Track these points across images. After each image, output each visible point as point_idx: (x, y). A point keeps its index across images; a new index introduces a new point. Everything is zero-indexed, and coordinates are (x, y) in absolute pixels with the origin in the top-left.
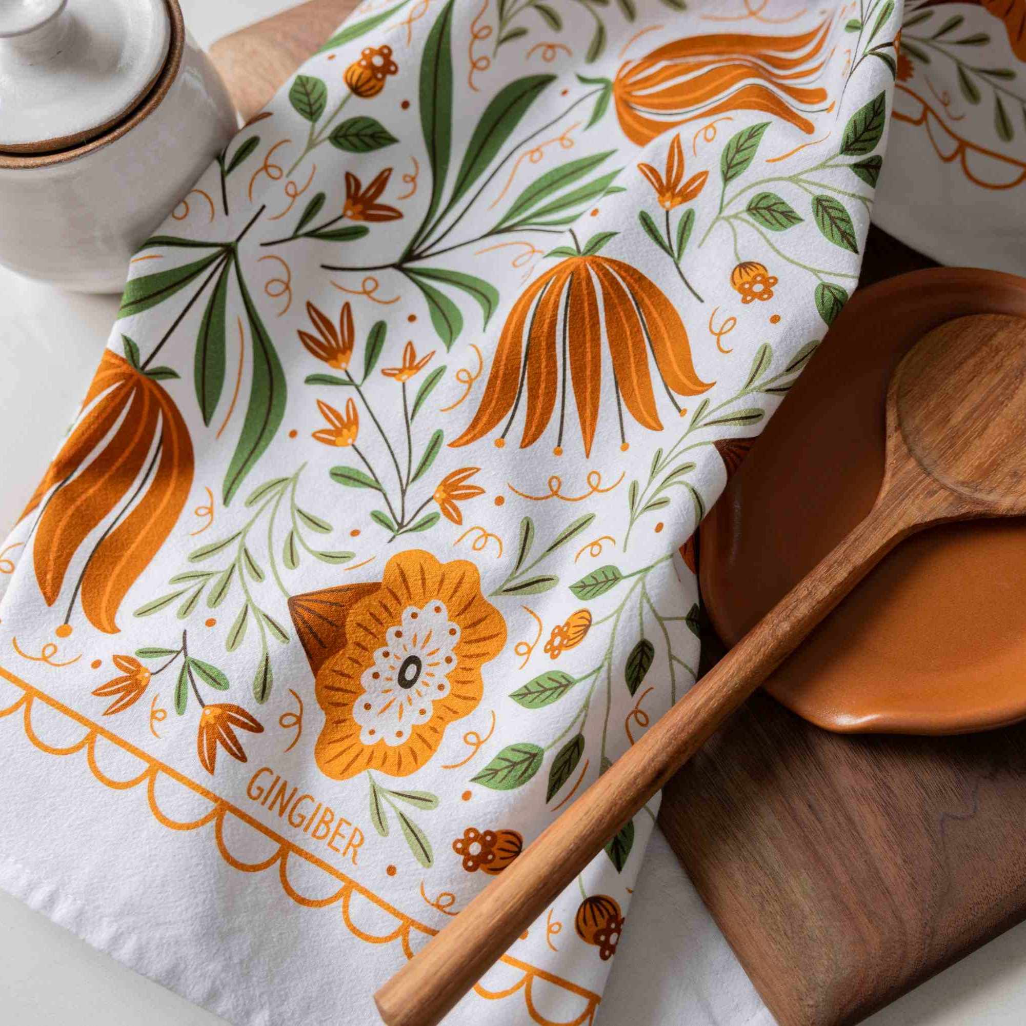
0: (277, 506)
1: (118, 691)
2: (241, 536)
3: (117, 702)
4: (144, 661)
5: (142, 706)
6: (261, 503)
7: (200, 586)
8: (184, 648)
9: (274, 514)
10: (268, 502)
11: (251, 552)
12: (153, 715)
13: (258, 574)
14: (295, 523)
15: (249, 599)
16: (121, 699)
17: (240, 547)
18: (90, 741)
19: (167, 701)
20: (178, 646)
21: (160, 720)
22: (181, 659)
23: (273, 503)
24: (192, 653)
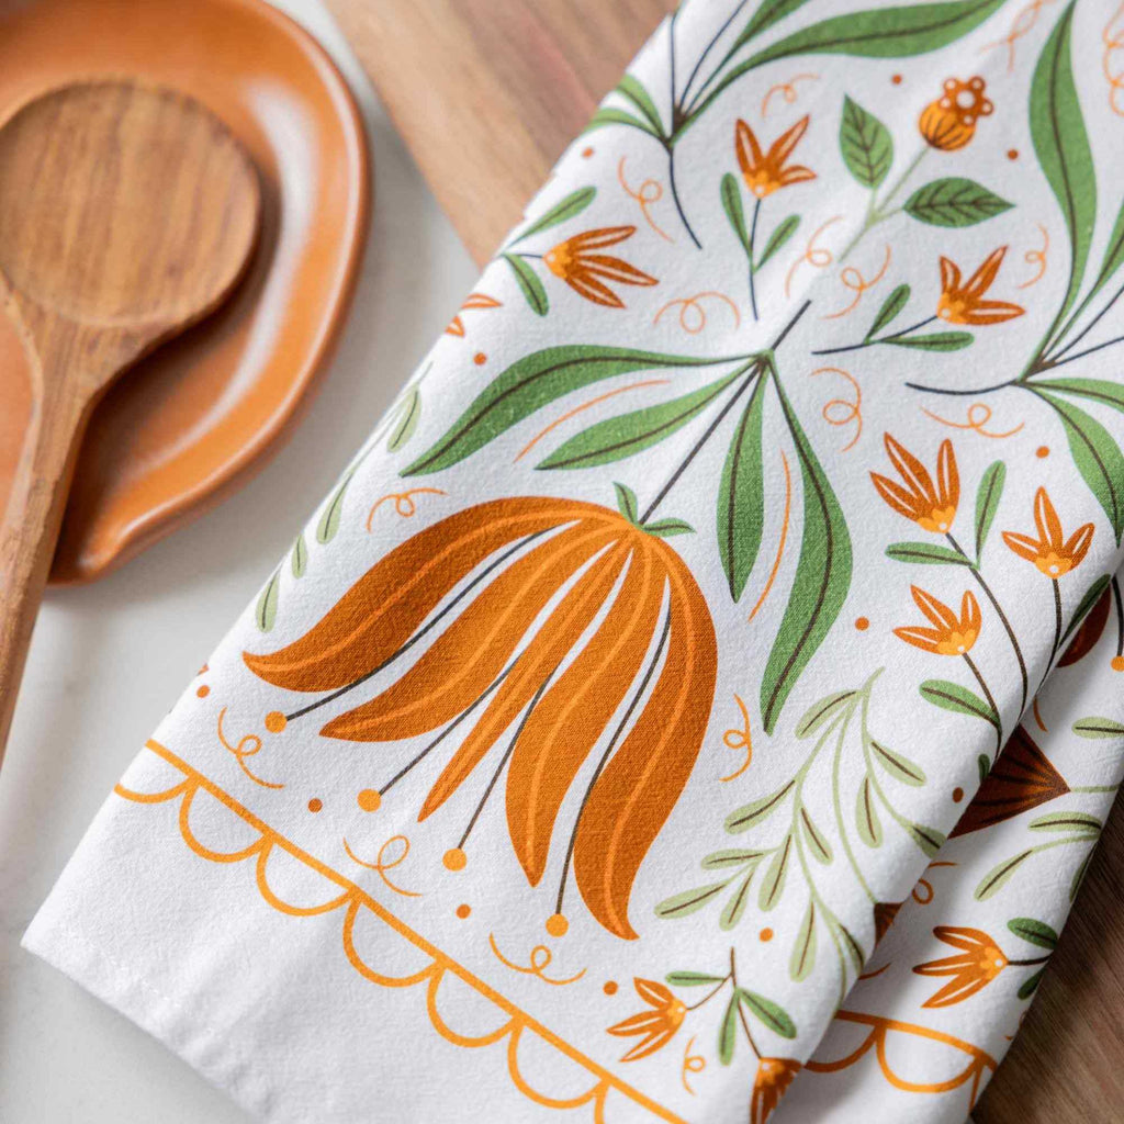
0: (842, 737)
1: (641, 1030)
2: (794, 787)
3: (641, 1045)
4: (678, 991)
5: (672, 1053)
6: (820, 732)
7: (745, 875)
8: (732, 974)
9: (839, 750)
10: (828, 732)
11: (810, 812)
12: (687, 1064)
13: (824, 852)
14: (869, 764)
15: (814, 894)
16: (646, 1041)
17: (795, 808)
18: (599, 1094)
19: (708, 1046)
20: (724, 971)
21: (695, 1070)
22: (727, 991)
23: (837, 731)
24: (746, 980)
